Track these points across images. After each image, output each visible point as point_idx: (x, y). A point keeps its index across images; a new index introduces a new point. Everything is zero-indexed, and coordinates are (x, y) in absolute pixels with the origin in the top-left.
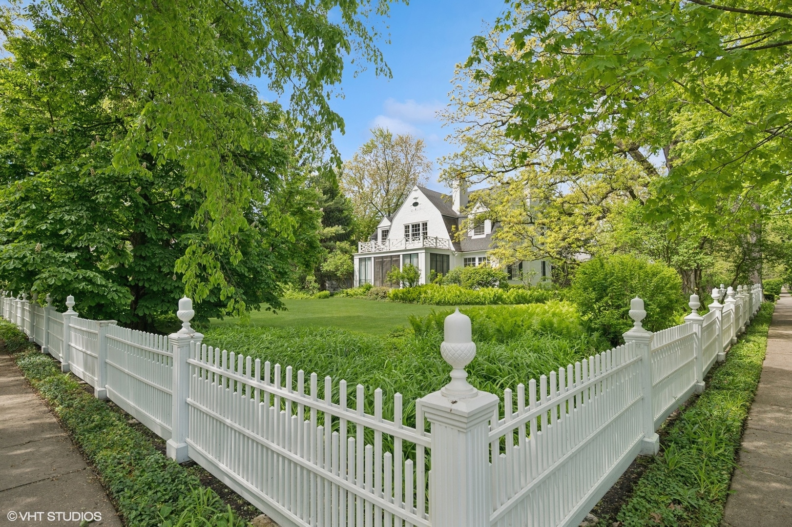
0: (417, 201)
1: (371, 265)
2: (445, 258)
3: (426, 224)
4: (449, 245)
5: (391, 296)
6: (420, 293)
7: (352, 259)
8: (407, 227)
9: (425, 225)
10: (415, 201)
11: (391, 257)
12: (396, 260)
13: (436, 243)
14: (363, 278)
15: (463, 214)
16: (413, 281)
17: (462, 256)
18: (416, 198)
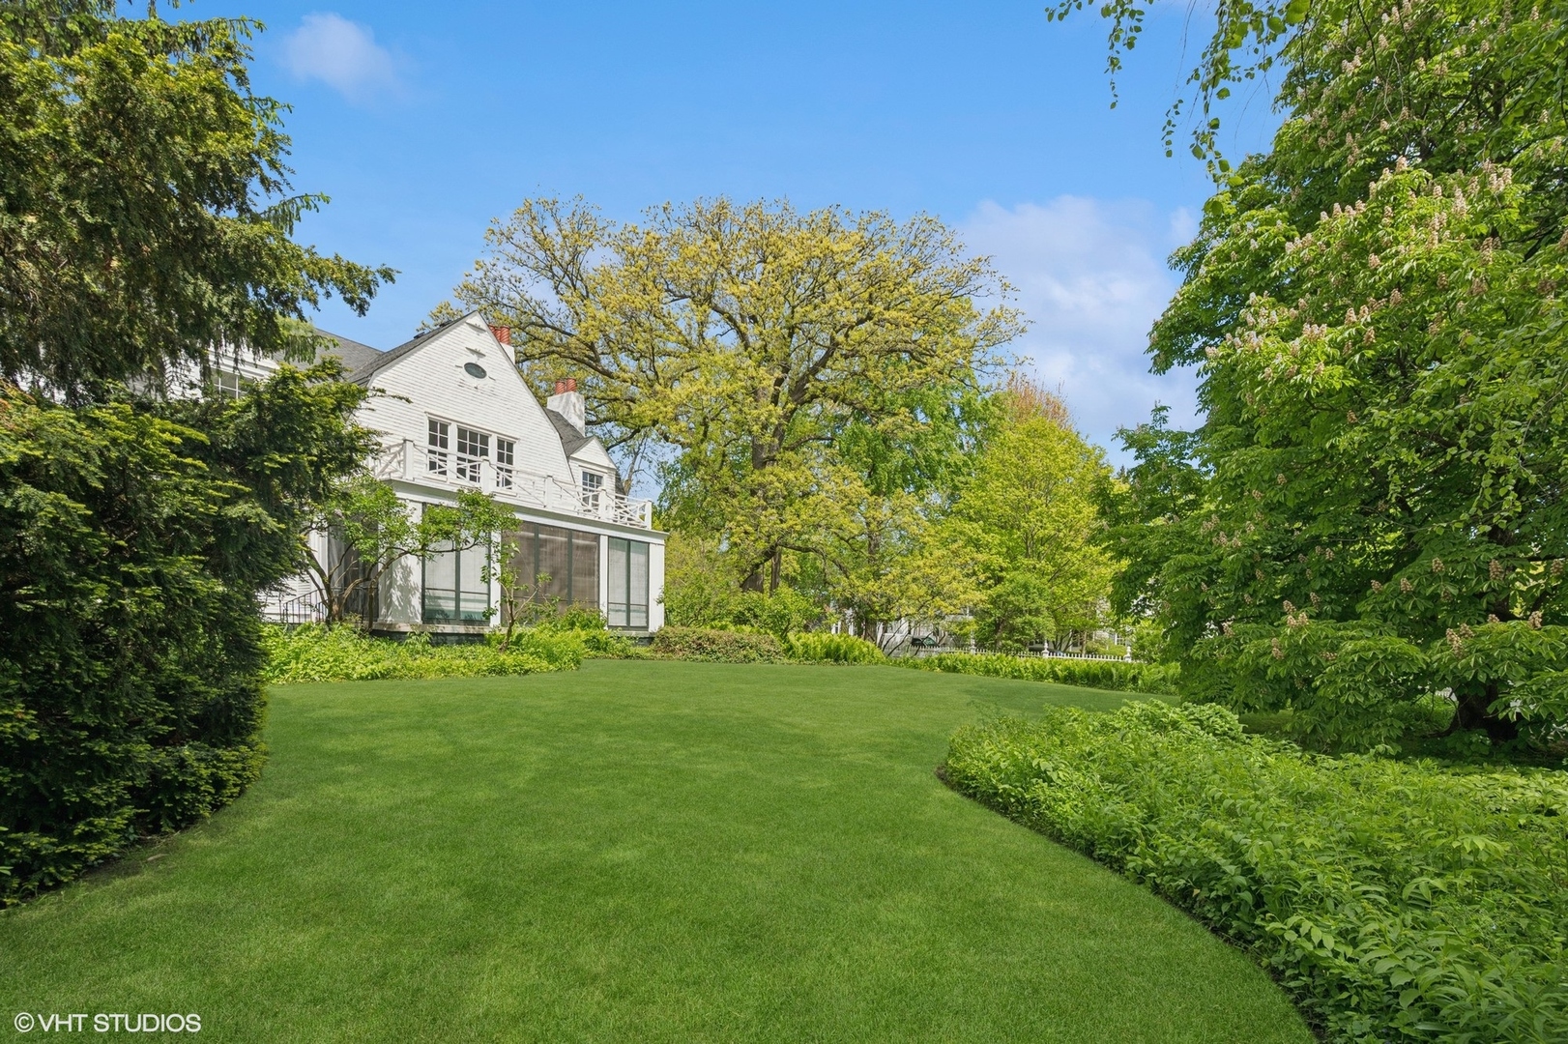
0: (481, 363)
8: (436, 426)
9: (505, 445)
10: (473, 359)
18: (477, 353)
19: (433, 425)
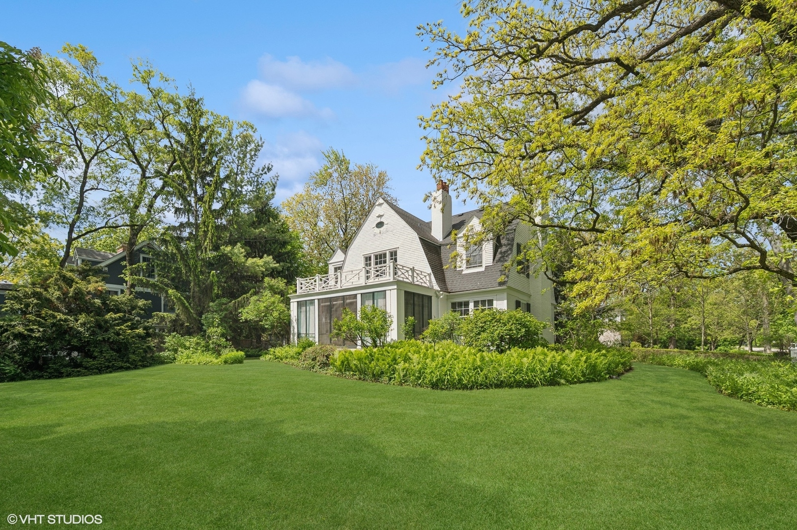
0: (383, 220)
1: (314, 311)
2: (426, 301)
3: (396, 252)
4: (430, 282)
5: (338, 363)
6: (394, 359)
7: (287, 302)
8: (368, 259)
9: (394, 254)
10: (379, 220)
11: (343, 297)
12: (351, 303)
13: (413, 277)
14: (303, 331)
15: (448, 240)
16: (379, 335)
17: (448, 298)
18: (380, 216)
19: (366, 258)
